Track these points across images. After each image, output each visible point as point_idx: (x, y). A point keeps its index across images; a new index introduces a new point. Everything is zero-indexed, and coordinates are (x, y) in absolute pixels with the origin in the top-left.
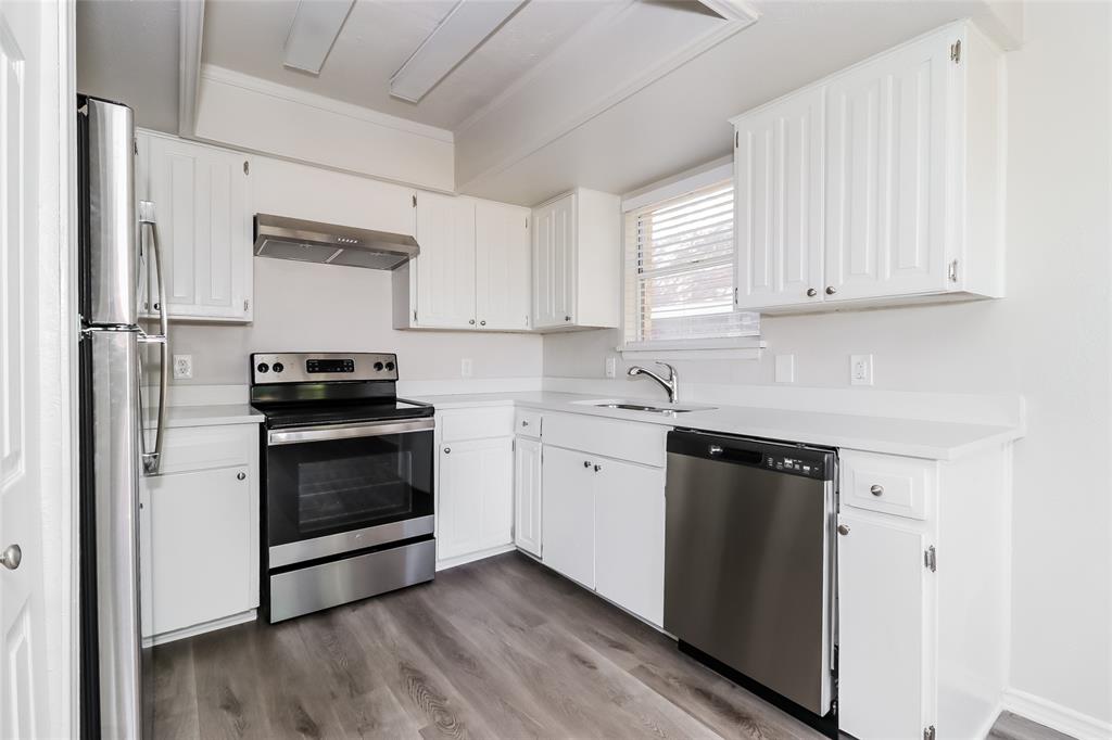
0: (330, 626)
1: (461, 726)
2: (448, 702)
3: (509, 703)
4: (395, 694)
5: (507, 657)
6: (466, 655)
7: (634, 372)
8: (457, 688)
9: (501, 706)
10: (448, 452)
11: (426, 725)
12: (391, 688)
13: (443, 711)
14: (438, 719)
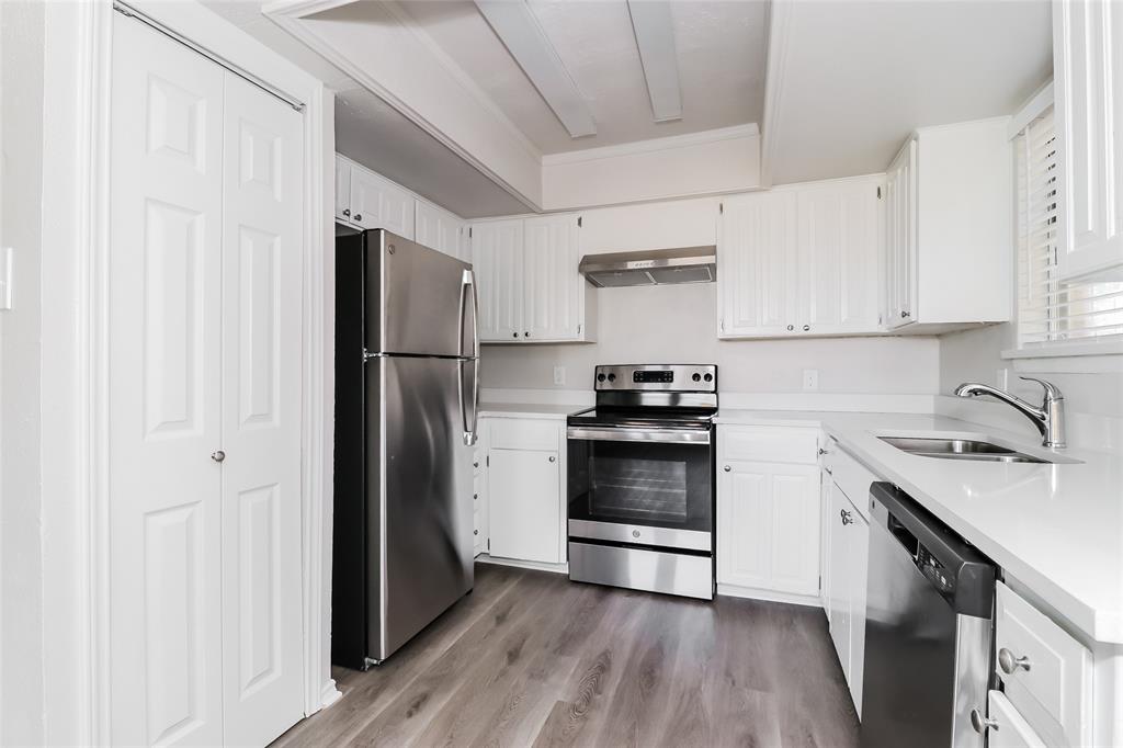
0: (600, 599)
1: (585, 718)
2: (599, 697)
3: (637, 730)
4: (578, 666)
5: (687, 697)
6: (658, 673)
7: (964, 392)
8: (617, 691)
9: (629, 727)
10: (727, 470)
11: (565, 700)
12: (581, 661)
13: (588, 700)
14: (577, 703)
